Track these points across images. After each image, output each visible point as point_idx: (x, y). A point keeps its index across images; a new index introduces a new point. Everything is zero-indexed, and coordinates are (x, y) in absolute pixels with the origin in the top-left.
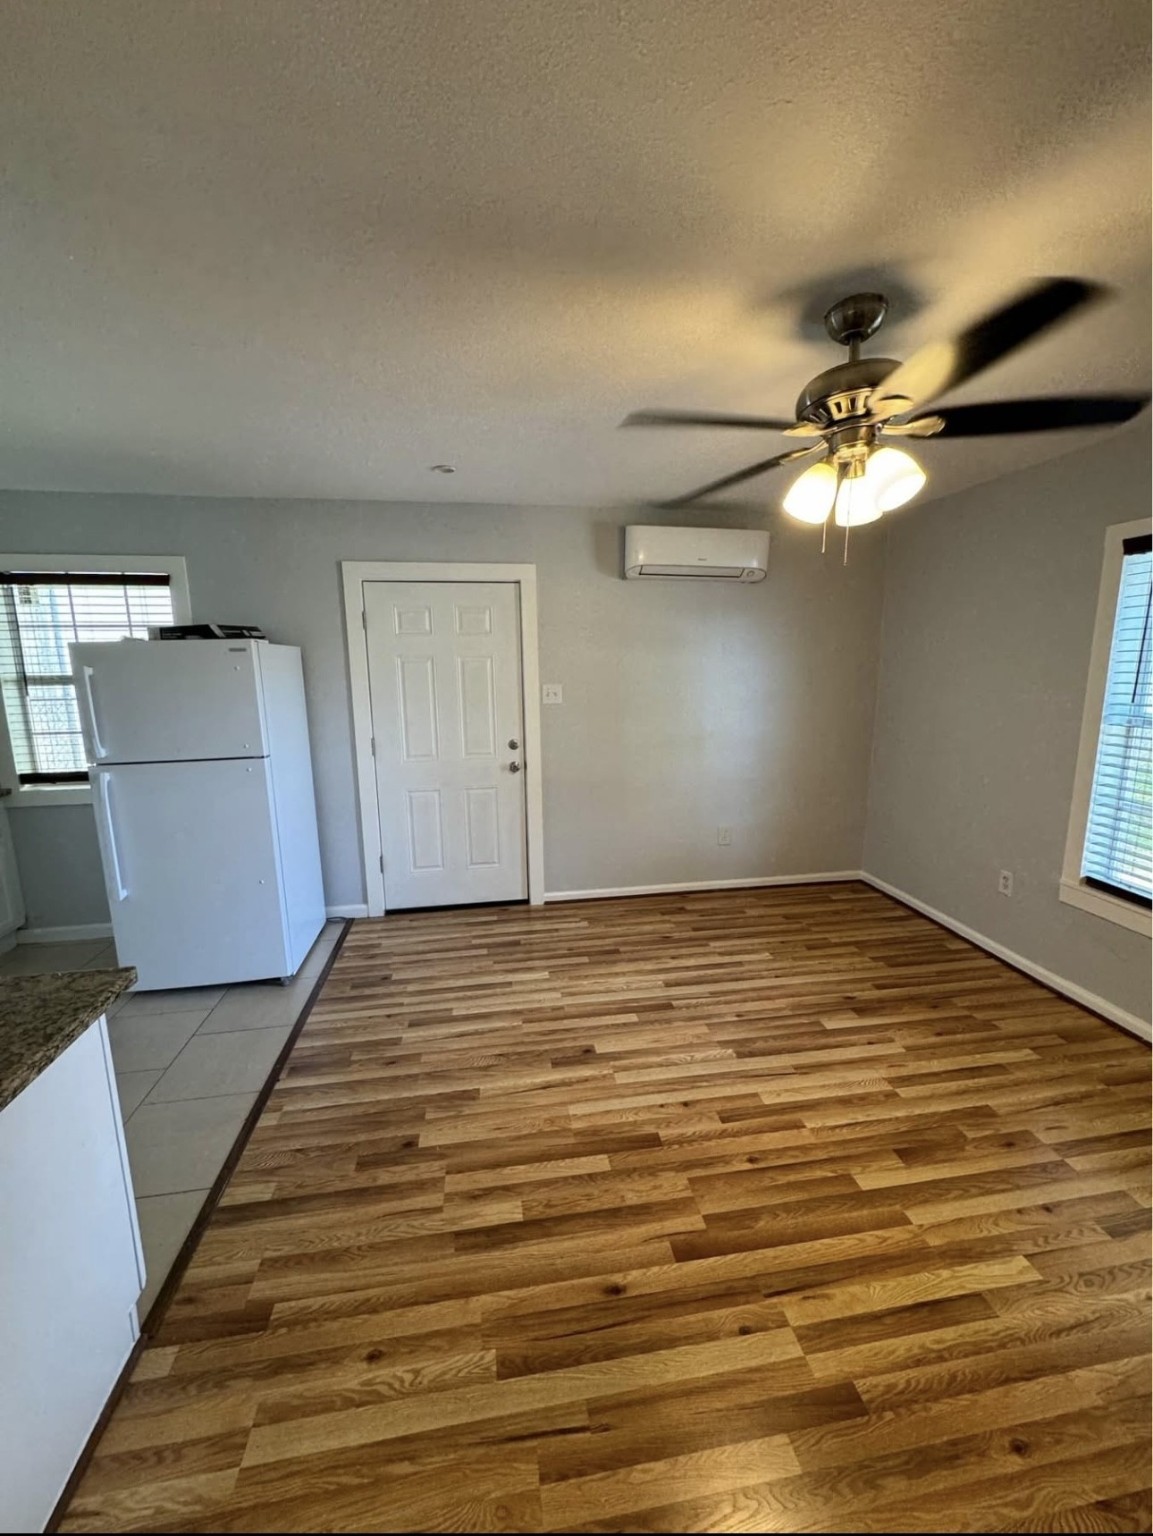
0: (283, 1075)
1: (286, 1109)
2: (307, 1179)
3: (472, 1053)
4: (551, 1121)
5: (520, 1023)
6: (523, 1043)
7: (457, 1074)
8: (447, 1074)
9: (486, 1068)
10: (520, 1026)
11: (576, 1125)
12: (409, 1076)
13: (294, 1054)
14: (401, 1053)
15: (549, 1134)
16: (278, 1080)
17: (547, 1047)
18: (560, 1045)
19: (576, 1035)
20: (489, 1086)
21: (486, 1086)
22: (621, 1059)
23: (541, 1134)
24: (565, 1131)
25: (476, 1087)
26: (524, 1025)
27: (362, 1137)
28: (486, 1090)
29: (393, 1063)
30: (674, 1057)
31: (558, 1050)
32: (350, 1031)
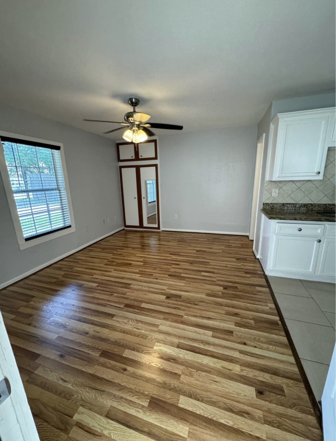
1: (268, 308)
3: (206, 309)
4: (190, 284)
5: (184, 316)
6: (187, 307)
7: (212, 303)
8: (215, 304)
9: (202, 302)
10: (185, 315)
11: (184, 282)
12: (229, 307)
14: (233, 317)
15: (191, 282)
16: (279, 320)
17: (180, 303)
18: (175, 302)
19: (167, 304)
20: (203, 296)
21: (204, 296)
22: (161, 293)
23: (193, 282)
24: (187, 281)
25: (206, 297)
26: (183, 315)
27: (239, 293)
28: (204, 295)
29: (236, 314)
30: (147, 289)
31: (177, 301)
32: (262, 339)
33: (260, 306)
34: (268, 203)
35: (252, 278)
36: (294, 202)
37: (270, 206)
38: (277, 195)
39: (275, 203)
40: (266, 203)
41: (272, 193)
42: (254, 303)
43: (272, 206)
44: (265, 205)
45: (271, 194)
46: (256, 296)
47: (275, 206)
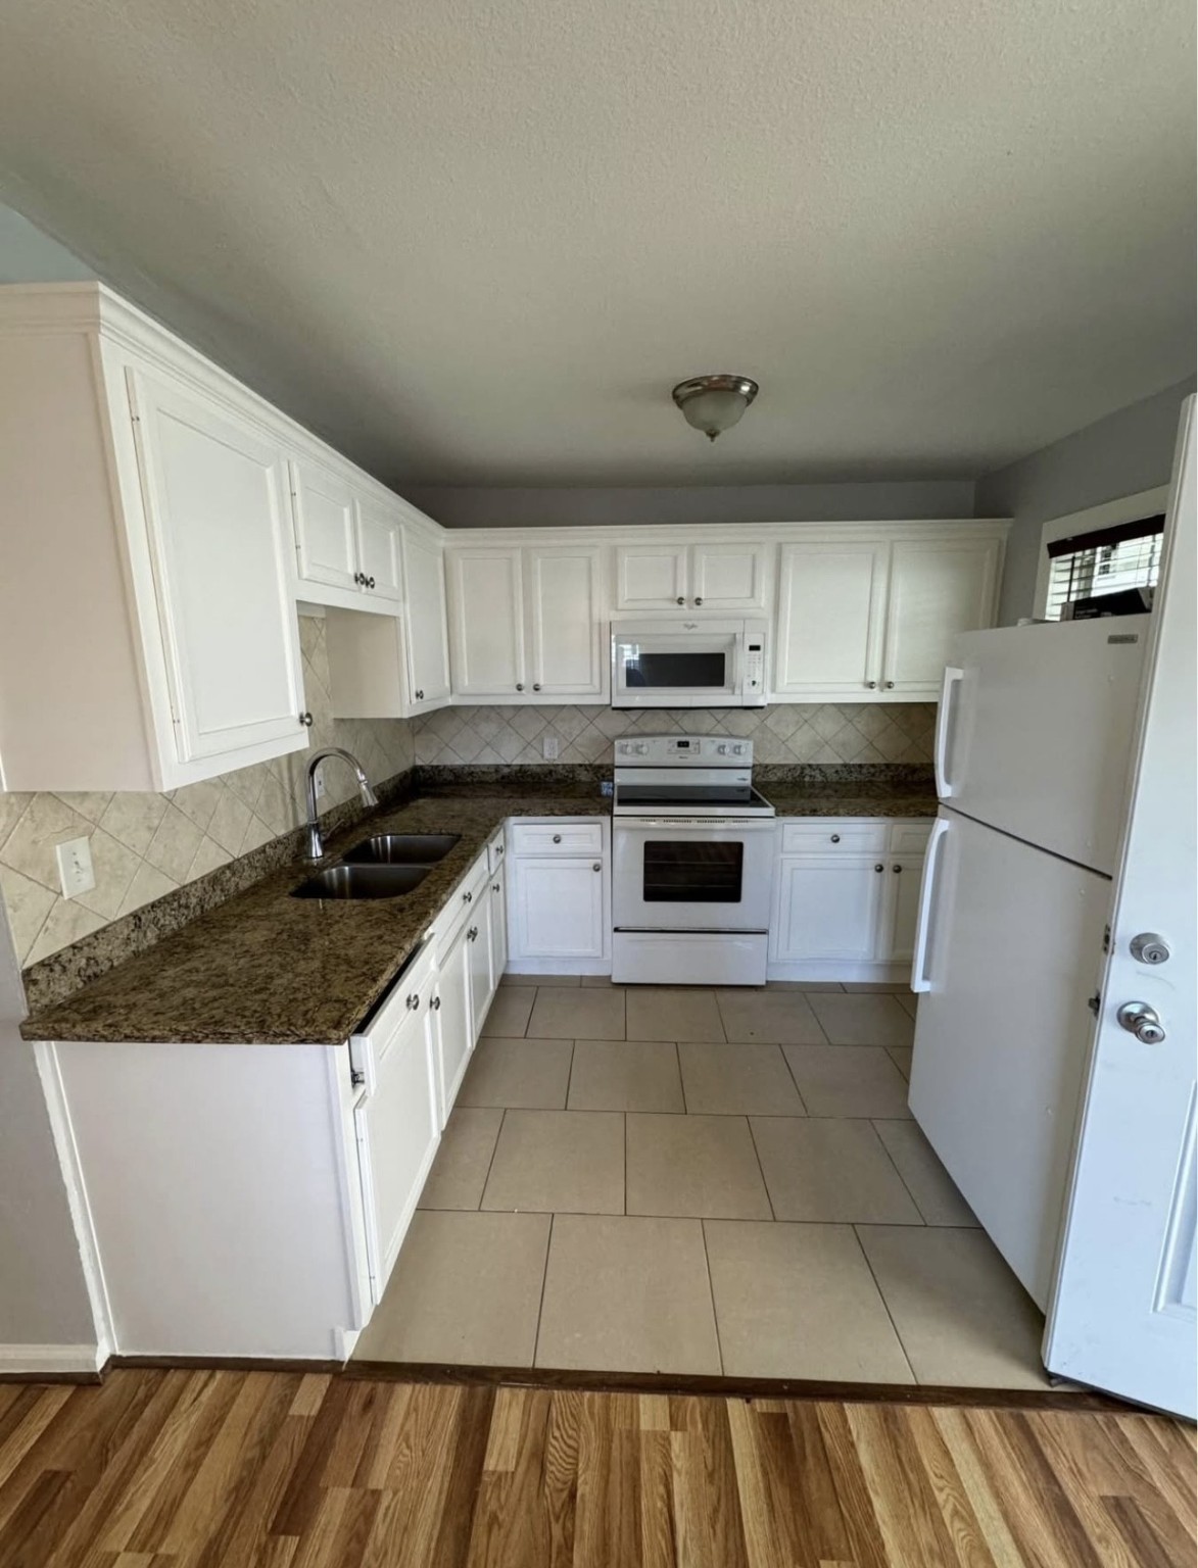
0: (762, 1405)
1: (677, 1439)
2: (503, 1532)
13: (825, 1409)
16: (748, 1401)
33: (679, 1485)
34: (57, 957)
35: (379, 1478)
36: (173, 887)
37: (73, 968)
38: (87, 880)
39: (95, 935)
40: (42, 964)
41: (52, 875)
42: (663, 1521)
43: (83, 962)
44: (39, 976)
45: (50, 883)
46: (587, 1487)
47: (101, 952)
